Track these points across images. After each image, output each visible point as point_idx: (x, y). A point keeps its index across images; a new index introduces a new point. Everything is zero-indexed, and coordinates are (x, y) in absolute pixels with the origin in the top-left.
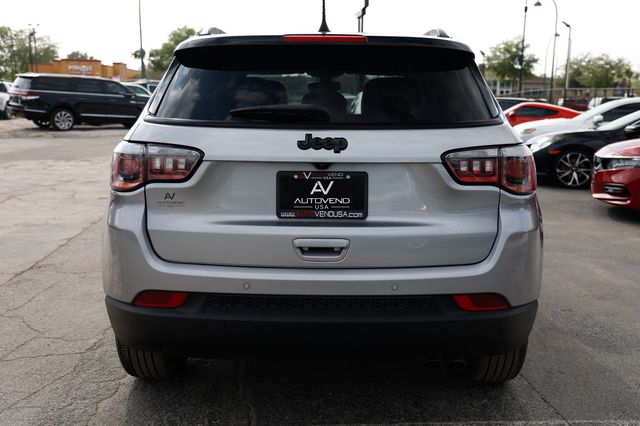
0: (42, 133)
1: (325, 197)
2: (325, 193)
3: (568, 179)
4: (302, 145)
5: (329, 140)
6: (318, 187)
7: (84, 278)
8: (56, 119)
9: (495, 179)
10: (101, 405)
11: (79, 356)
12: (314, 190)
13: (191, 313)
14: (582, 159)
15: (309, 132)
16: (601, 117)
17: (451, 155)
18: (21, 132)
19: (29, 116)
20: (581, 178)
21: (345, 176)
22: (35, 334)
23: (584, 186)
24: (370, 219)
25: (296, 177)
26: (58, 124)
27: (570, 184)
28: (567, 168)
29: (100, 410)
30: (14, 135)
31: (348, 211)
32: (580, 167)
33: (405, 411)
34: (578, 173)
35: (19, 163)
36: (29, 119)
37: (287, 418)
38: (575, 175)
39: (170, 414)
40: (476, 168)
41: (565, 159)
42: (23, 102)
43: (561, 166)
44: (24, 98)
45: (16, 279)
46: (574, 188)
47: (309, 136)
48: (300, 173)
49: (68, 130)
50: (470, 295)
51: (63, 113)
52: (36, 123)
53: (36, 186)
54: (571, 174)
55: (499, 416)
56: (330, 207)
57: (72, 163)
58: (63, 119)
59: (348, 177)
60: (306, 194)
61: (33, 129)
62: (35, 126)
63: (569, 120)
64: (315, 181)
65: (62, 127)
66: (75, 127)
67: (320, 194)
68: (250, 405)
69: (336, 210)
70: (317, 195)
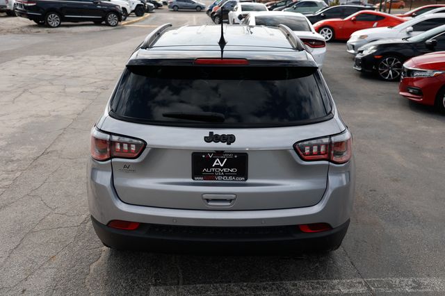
0: (40, 30)
1: (222, 168)
2: (222, 165)
3: (386, 74)
4: (207, 140)
5: (223, 136)
6: (217, 162)
7: (76, 163)
8: (49, 19)
9: (326, 157)
10: (92, 267)
11: (76, 228)
12: (215, 164)
13: (142, 234)
14: (396, 61)
15: (211, 131)
16: (411, 28)
17: (300, 144)
18: (26, 29)
19: (31, 17)
20: (394, 74)
21: (234, 156)
22: (49, 211)
23: (396, 79)
24: (249, 181)
25: (204, 156)
26: (50, 23)
27: (387, 78)
28: (386, 67)
29: (92, 271)
30: (21, 31)
31: (236, 176)
32: (394, 67)
33: (270, 273)
34: (392, 71)
35: (27, 58)
36: (31, 20)
37: (200, 278)
38: (390, 72)
39: (132, 275)
40: (315, 150)
41: (385, 62)
42: (25, 7)
43: (382, 66)
44: (26, 4)
45: (34, 164)
46: (390, 80)
47: (211, 133)
48: (206, 154)
49: (57, 27)
50: (308, 225)
51: (53, 15)
52: (35, 22)
53: (40, 80)
54: (388, 72)
55: (324, 276)
56: (225, 174)
57: (61, 58)
58: (53, 19)
59: (236, 156)
60: (210, 166)
61: (34, 26)
62: (35, 23)
63: (390, 29)
64: (216, 159)
65: (53, 25)
66: (62, 23)
67: (219, 166)
68: (179, 268)
69: (228, 176)
70: (216, 166)
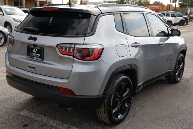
4: (29, 39)
5: (34, 37)
9: (72, 54)
12: (34, 51)
15: (31, 35)
21: (39, 48)
24: (44, 61)
31: (39, 58)
48: (31, 46)
50: (63, 88)
56: (36, 56)
60: (32, 52)
